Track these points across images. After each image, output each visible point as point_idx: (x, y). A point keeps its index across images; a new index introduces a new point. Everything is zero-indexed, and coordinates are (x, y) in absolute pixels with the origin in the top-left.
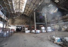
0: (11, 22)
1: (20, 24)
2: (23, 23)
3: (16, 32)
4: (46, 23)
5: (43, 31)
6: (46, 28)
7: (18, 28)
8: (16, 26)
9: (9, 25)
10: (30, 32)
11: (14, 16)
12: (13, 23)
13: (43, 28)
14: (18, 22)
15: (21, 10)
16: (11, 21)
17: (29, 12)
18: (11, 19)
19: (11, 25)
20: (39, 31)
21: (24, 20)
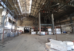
0: (20, 24)
1: (28, 25)
2: (31, 25)
3: (24, 33)
4: (53, 24)
5: (50, 33)
6: (53, 29)
7: (27, 29)
8: (24, 27)
9: (17, 26)
10: (36, 34)
11: (21, 18)
12: (21, 25)
13: (50, 30)
14: (26, 23)
15: (28, 11)
16: (20, 22)
17: (36, 12)
18: (19, 21)
19: (20, 27)
20: (44, 33)
21: (31, 21)
